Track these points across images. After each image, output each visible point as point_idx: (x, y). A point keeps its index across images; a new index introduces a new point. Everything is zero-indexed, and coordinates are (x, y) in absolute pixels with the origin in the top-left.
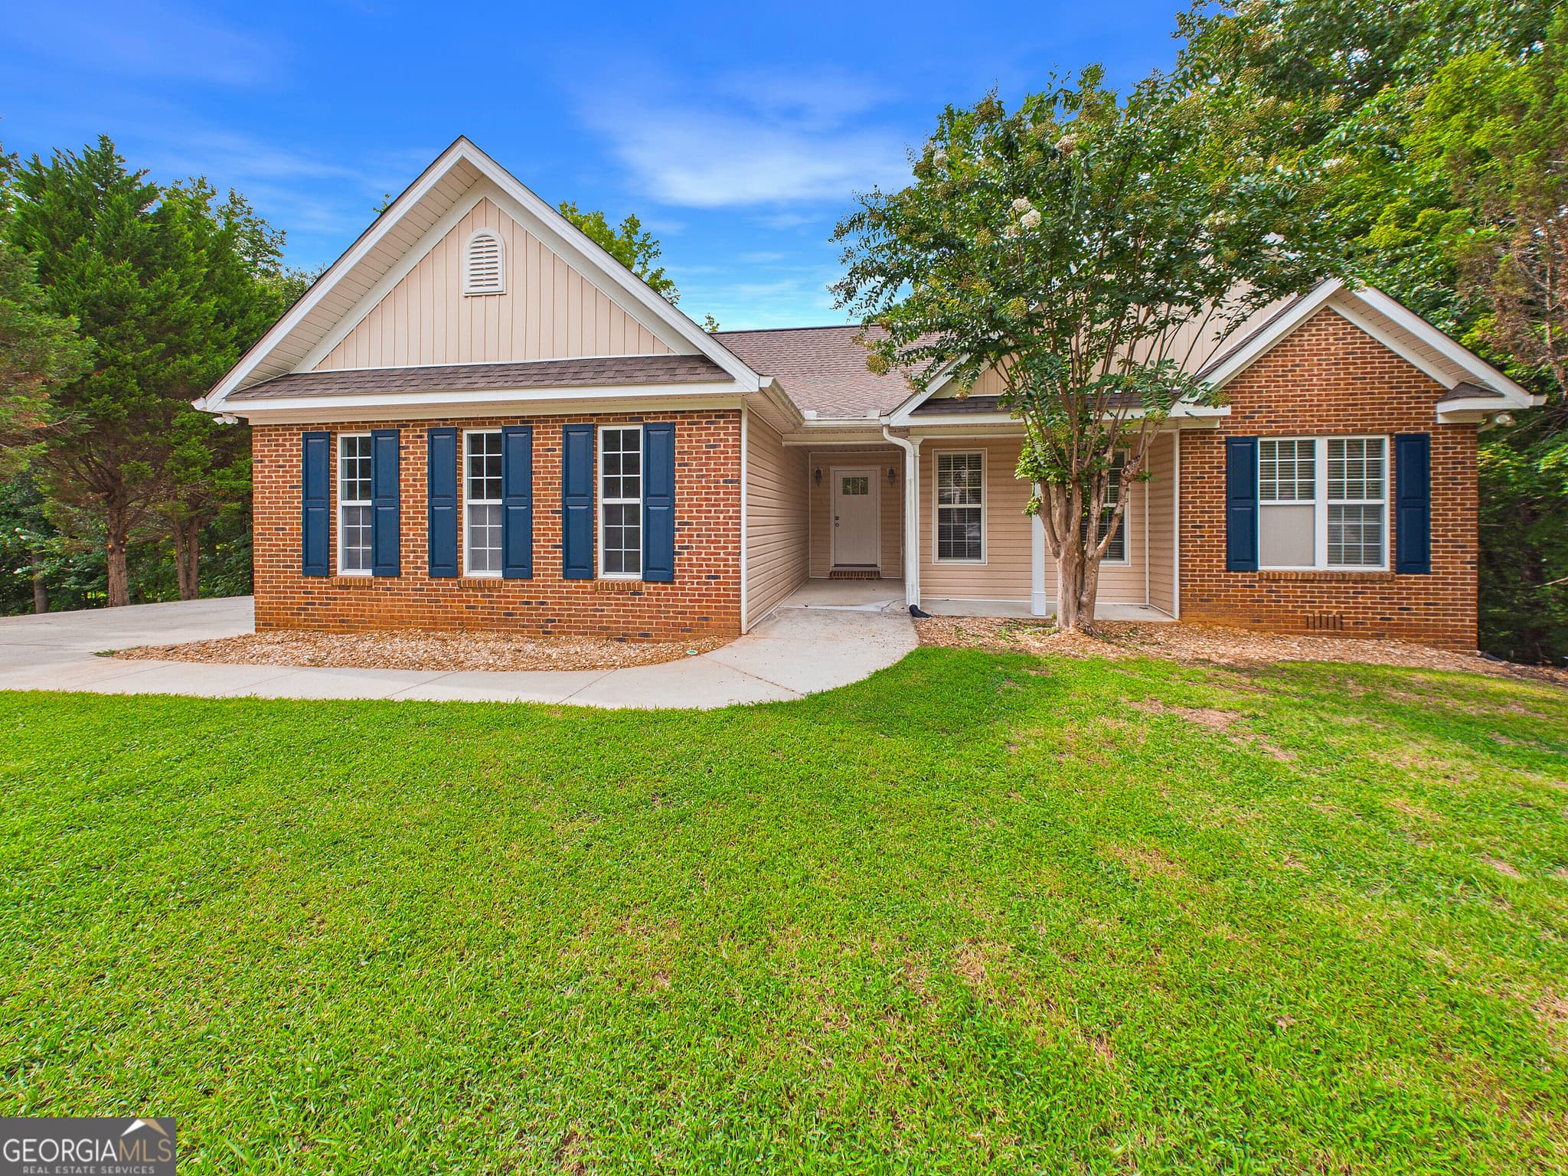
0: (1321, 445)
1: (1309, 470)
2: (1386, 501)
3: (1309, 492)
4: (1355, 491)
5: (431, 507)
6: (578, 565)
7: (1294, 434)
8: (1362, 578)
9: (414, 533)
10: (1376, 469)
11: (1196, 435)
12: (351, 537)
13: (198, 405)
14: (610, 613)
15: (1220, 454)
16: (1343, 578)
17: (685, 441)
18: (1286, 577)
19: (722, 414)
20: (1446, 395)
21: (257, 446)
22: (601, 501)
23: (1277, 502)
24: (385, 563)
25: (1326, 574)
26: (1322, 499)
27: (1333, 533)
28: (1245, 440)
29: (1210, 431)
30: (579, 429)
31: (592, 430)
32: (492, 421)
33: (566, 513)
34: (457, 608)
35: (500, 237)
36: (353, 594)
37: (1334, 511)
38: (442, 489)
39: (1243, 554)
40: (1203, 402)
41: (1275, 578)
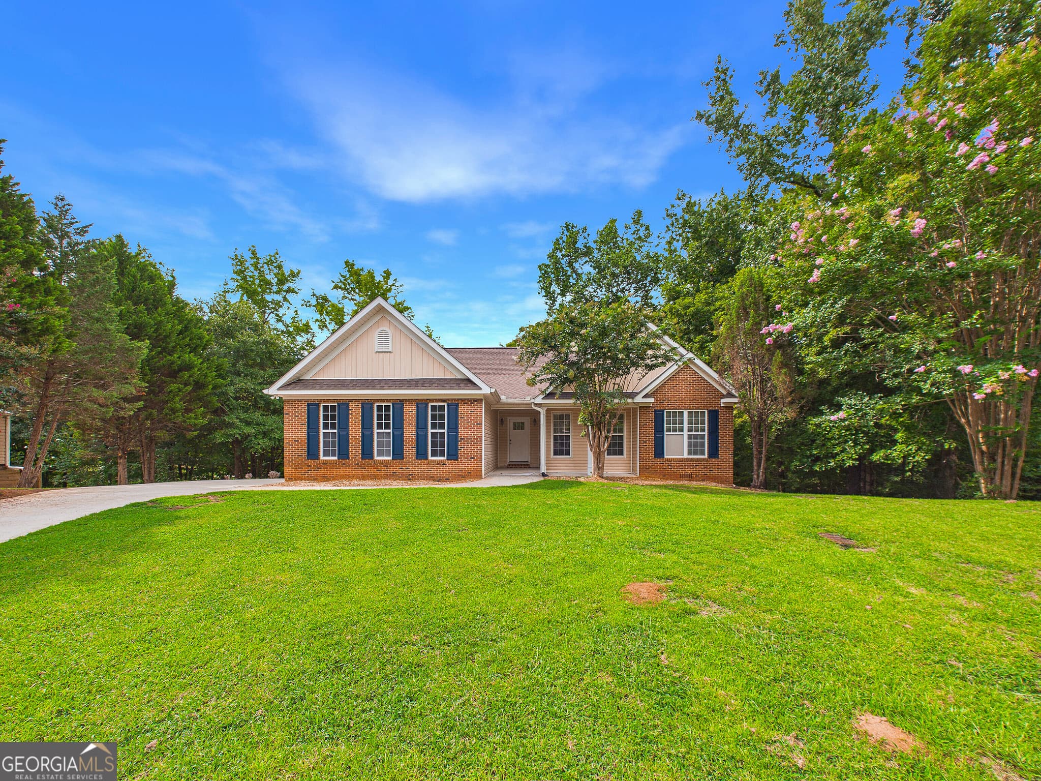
0: (686, 413)
1: (682, 422)
2: (706, 433)
3: (681, 430)
4: (696, 429)
5: (362, 433)
6: (421, 454)
7: (676, 409)
8: (698, 460)
9: (355, 442)
10: (703, 422)
11: (644, 408)
12: (326, 444)
13: (266, 392)
14: (434, 471)
15: (652, 416)
16: (692, 460)
17: (463, 409)
18: (674, 460)
19: (475, 401)
20: (723, 396)
21: (287, 408)
22: (430, 431)
23: (671, 433)
24: (343, 454)
25: (687, 459)
26: (686, 433)
27: (690, 444)
28: (660, 411)
29: (649, 407)
30: (422, 404)
31: (427, 405)
32: (386, 401)
33: (417, 435)
34: (373, 471)
35: (390, 331)
36: (329, 466)
37: (690, 437)
38: (366, 426)
39: (659, 451)
40: (644, 397)
41: (669, 460)
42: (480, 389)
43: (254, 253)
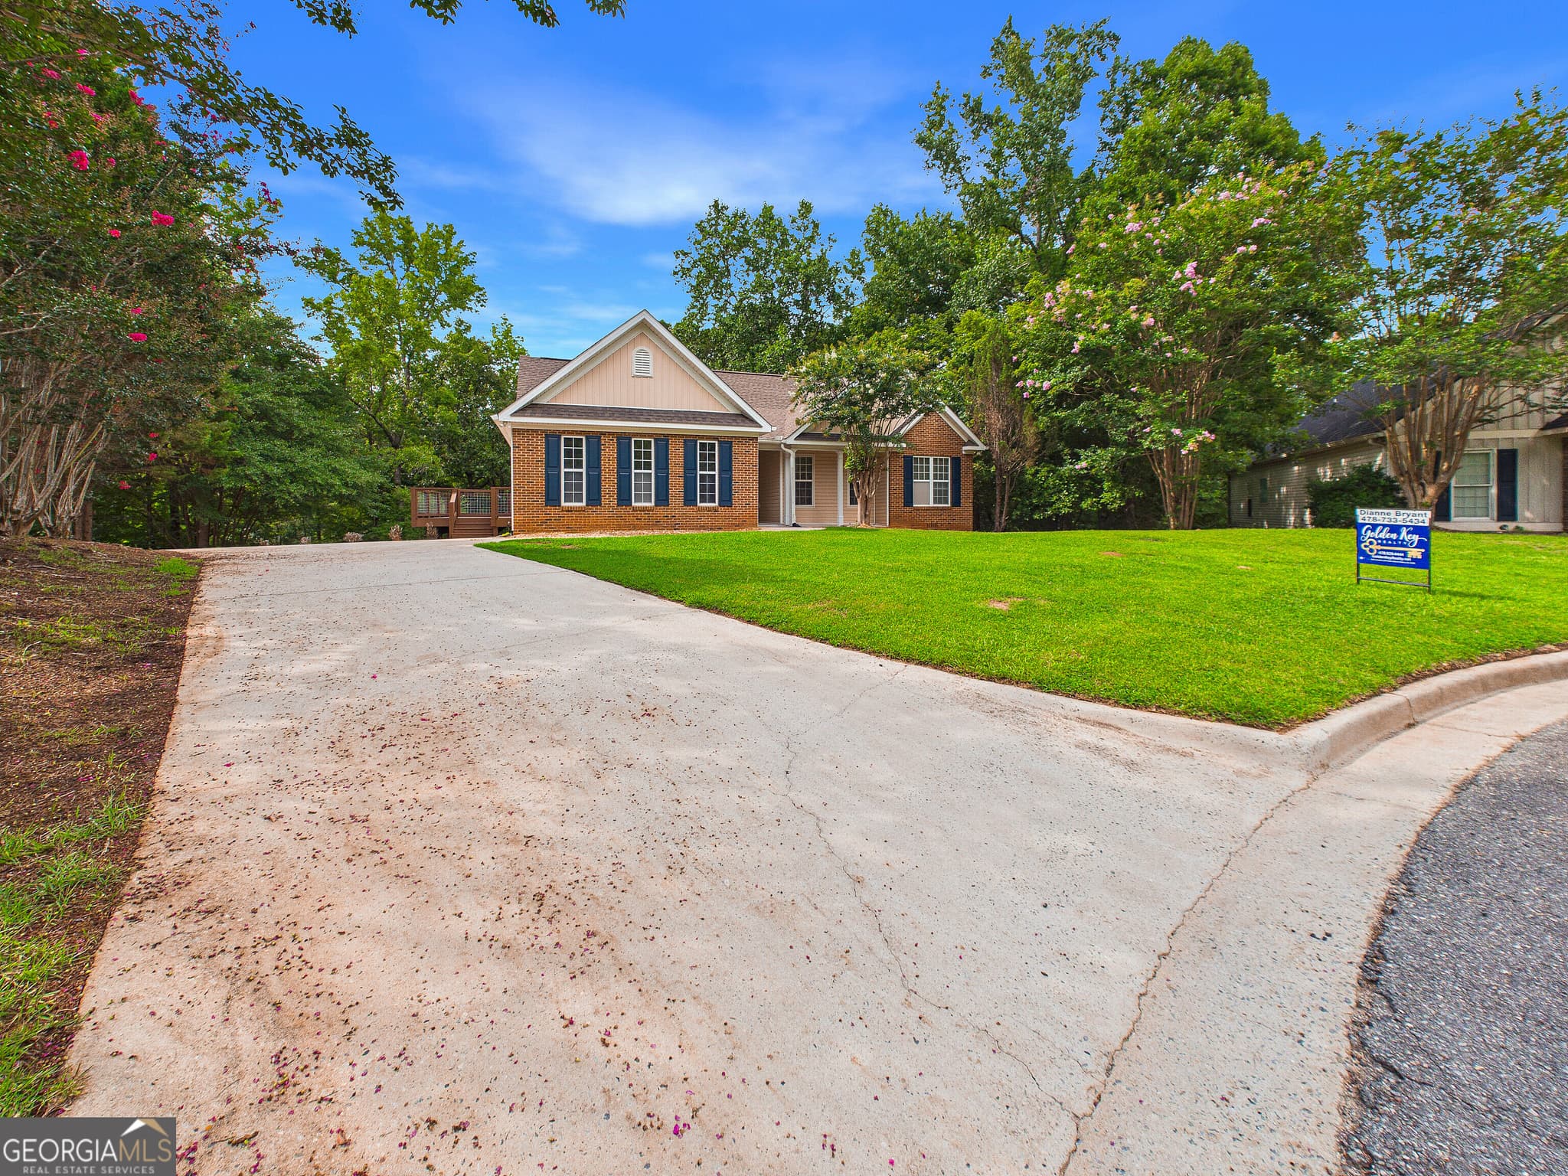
0: (931, 459)
1: (928, 469)
2: (949, 481)
3: (927, 477)
4: (941, 477)
5: (618, 472)
6: (689, 499)
7: (924, 455)
8: (943, 509)
9: (609, 484)
10: (946, 469)
11: (894, 454)
14: (703, 519)
15: (902, 461)
16: (937, 509)
17: (736, 449)
18: (921, 509)
20: (965, 444)
22: (699, 472)
23: (918, 480)
25: (932, 507)
26: (932, 480)
27: (934, 492)
28: (910, 457)
29: (899, 453)
30: (690, 442)
31: (696, 442)
32: (645, 436)
33: (685, 478)
34: (630, 519)
35: (650, 351)
36: (573, 513)
37: (934, 484)
38: (623, 465)
39: (908, 500)
41: (918, 509)
42: (758, 427)
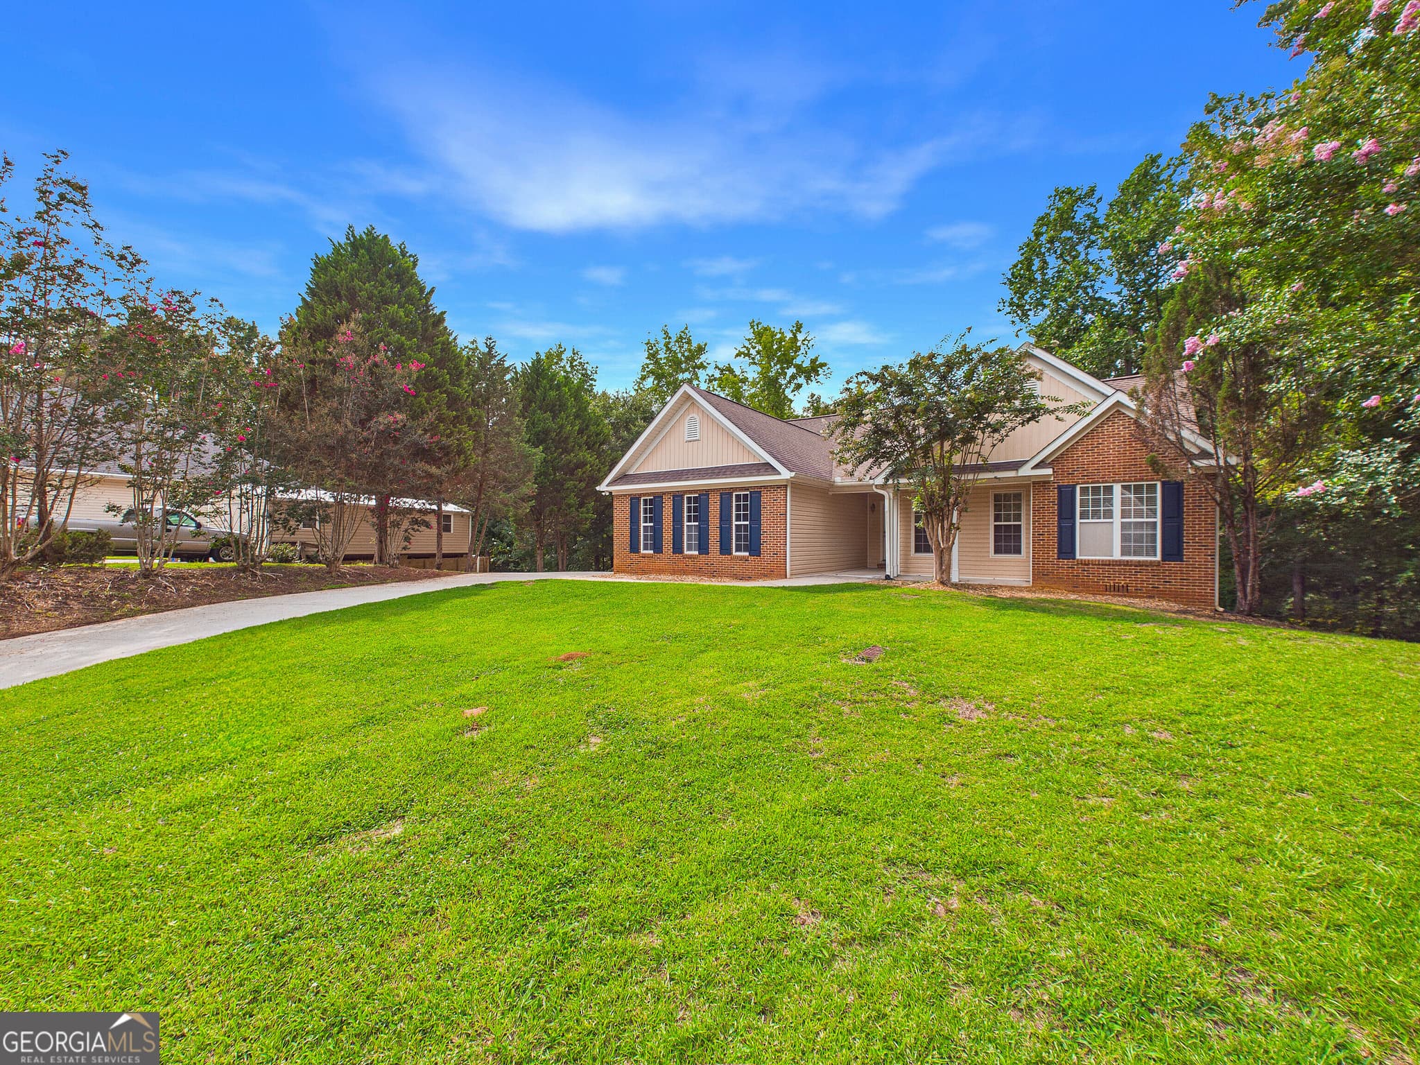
0: (1117, 488)
1: (1109, 502)
2: (1158, 520)
3: (1109, 514)
4: (1139, 514)
5: (673, 526)
6: (725, 549)
7: (1099, 482)
8: (1139, 564)
9: (667, 536)
10: (1152, 501)
11: (1041, 484)
12: (646, 538)
13: (598, 488)
14: (737, 569)
15: (1054, 494)
16: (1127, 563)
17: (765, 498)
18: (1093, 563)
19: (779, 487)
20: (1192, 457)
21: (615, 503)
22: (734, 523)
23: (1090, 520)
24: (657, 548)
25: (1120, 561)
26: (1117, 519)
27: (1125, 538)
28: (1069, 486)
29: (1048, 482)
30: (726, 494)
31: (731, 494)
32: (695, 492)
33: (721, 528)
34: (681, 565)
35: (698, 417)
36: (646, 560)
37: (1124, 526)
38: (677, 520)
39: (1066, 546)
40: (1036, 467)
41: (1086, 563)
42: (779, 474)
43: (666, 333)
